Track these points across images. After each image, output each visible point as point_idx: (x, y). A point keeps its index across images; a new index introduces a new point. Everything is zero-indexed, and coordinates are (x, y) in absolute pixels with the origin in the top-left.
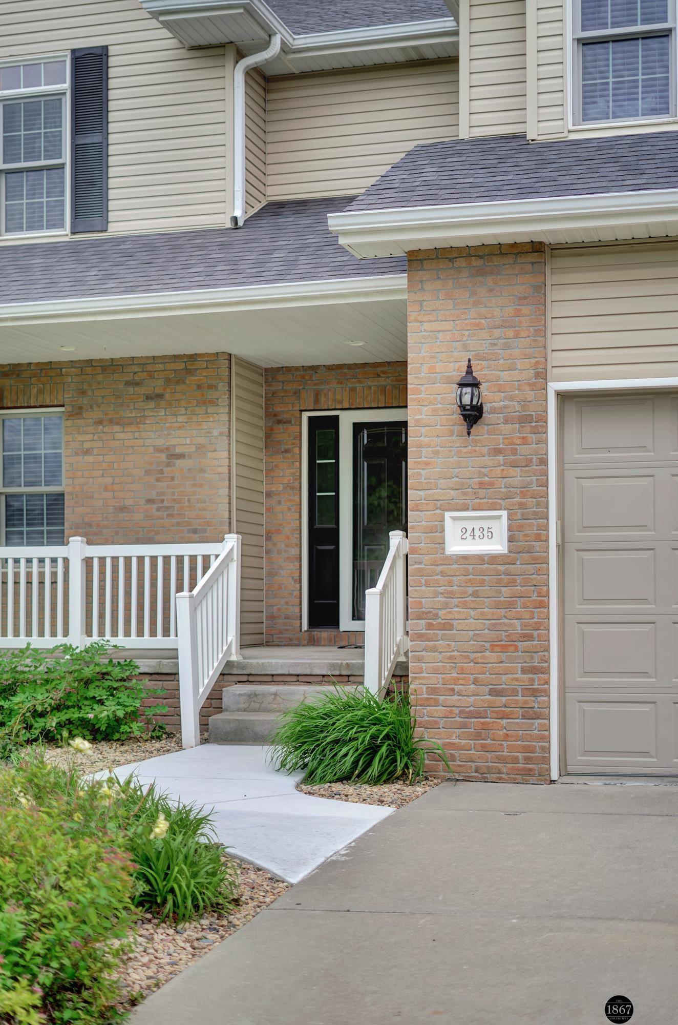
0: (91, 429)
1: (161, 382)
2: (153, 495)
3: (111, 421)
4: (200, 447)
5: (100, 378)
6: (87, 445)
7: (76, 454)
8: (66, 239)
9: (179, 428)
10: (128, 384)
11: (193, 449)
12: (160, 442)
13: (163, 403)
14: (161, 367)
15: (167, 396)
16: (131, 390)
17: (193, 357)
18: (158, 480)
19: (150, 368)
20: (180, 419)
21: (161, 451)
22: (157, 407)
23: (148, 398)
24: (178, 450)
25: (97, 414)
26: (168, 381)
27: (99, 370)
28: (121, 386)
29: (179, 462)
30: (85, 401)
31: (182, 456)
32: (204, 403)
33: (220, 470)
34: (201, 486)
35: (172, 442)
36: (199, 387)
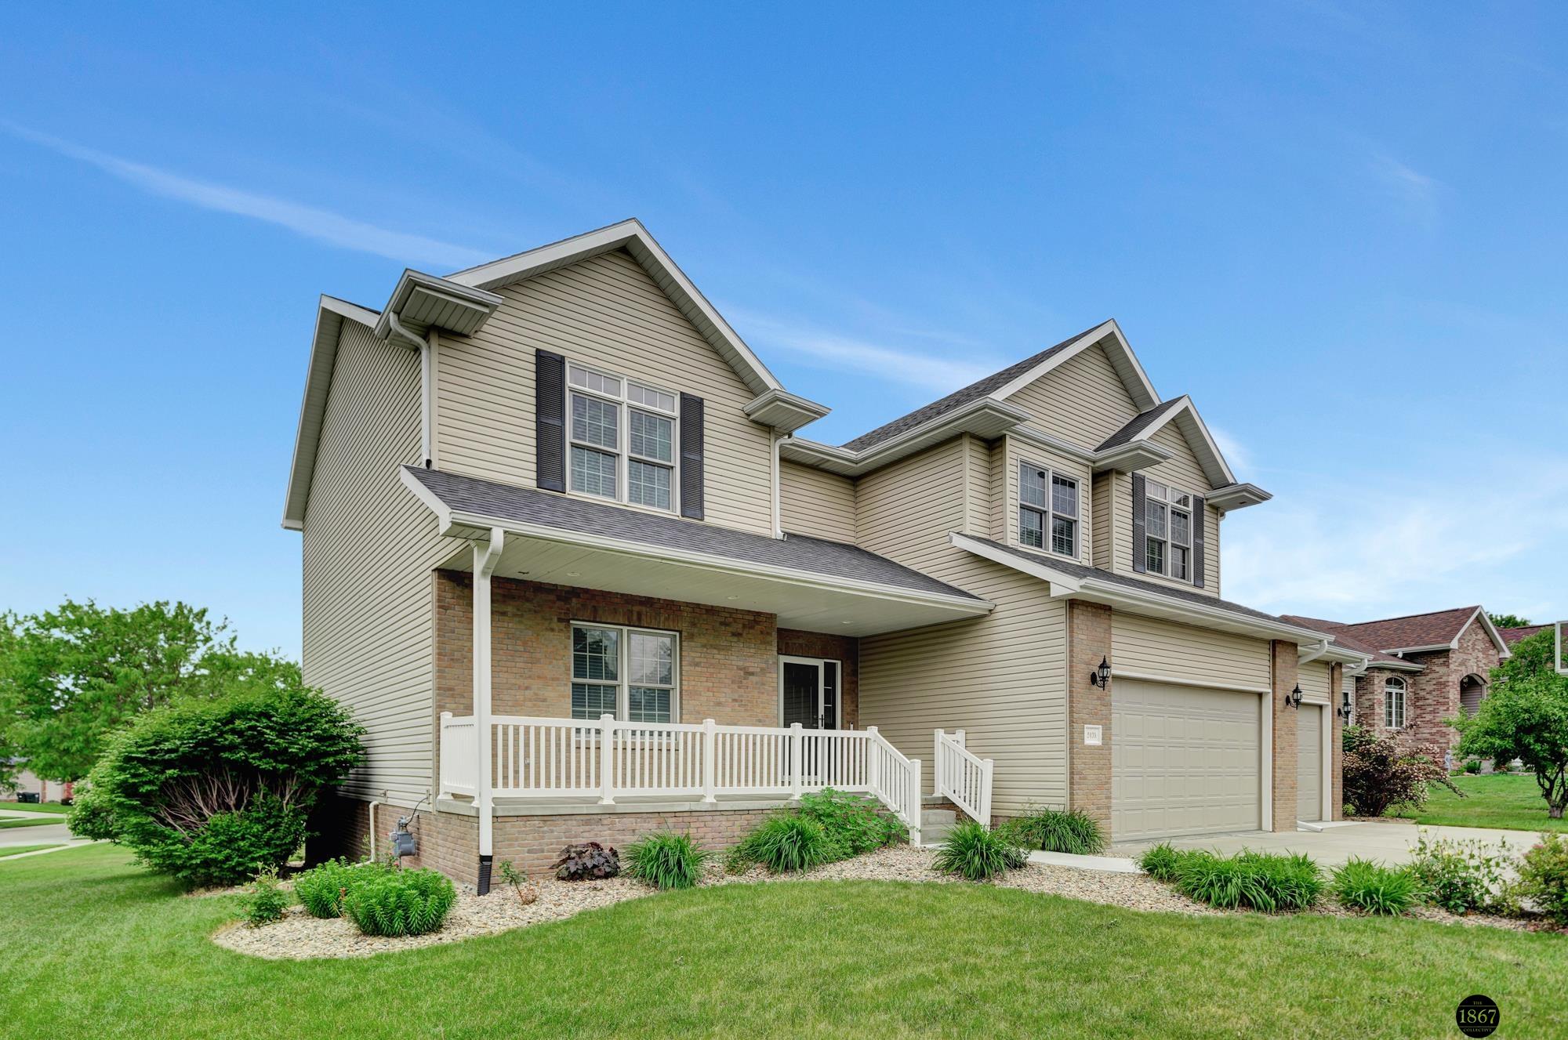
0: (699, 649)
1: (741, 626)
2: (736, 696)
3: (712, 646)
4: (762, 669)
5: (705, 616)
6: (697, 660)
7: (691, 665)
8: (677, 518)
9: (751, 656)
10: (722, 624)
11: (759, 670)
12: (740, 663)
13: (742, 639)
14: (741, 616)
15: (744, 635)
16: (723, 628)
17: (759, 614)
18: (739, 687)
19: (734, 616)
20: (752, 651)
21: (741, 669)
22: (739, 641)
23: (734, 634)
24: (751, 670)
25: (704, 641)
26: (744, 626)
27: (704, 611)
28: (718, 625)
29: (751, 677)
30: (696, 630)
31: (752, 674)
32: (765, 643)
33: (773, 685)
34: (763, 693)
35: (748, 664)
36: (762, 632)
